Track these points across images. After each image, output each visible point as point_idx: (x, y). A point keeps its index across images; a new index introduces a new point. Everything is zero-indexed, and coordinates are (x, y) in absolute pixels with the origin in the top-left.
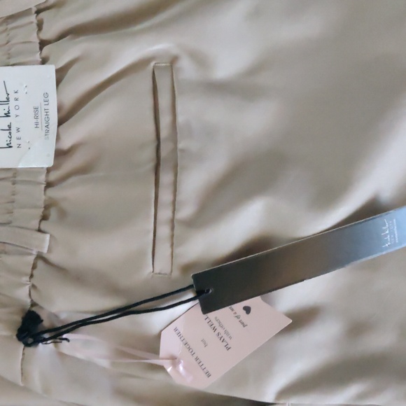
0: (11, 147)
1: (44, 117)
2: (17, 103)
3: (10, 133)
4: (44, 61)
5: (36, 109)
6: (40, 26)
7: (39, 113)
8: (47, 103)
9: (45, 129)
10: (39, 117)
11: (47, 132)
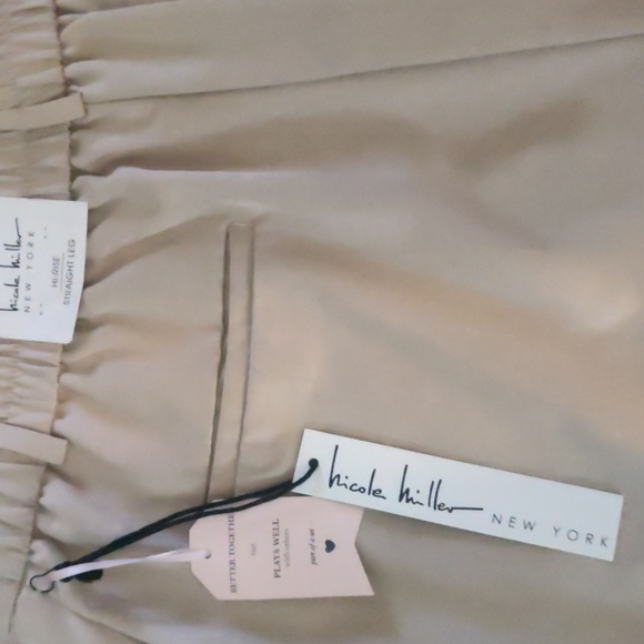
0: (15, 309)
1: (66, 272)
2: (30, 249)
3: (17, 291)
4: (74, 196)
5: (56, 260)
6: (74, 149)
7: (60, 267)
8: (71, 254)
9: (65, 289)
10: (59, 272)
11: (68, 294)
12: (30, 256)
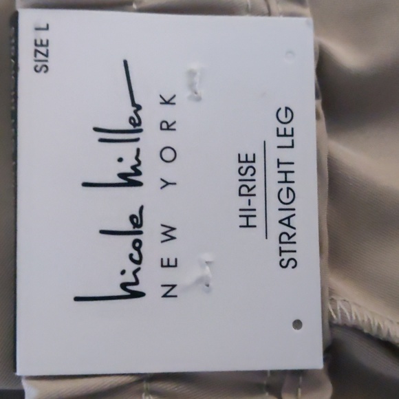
1: (273, 188)
2: (168, 138)
3: (137, 245)
5: (246, 163)
7: (259, 176)
8: (287, 141)
9: (276, 229)
10: (259, 191)
11: (287, 239)
12: (169, 155)
